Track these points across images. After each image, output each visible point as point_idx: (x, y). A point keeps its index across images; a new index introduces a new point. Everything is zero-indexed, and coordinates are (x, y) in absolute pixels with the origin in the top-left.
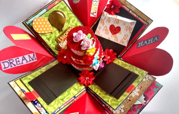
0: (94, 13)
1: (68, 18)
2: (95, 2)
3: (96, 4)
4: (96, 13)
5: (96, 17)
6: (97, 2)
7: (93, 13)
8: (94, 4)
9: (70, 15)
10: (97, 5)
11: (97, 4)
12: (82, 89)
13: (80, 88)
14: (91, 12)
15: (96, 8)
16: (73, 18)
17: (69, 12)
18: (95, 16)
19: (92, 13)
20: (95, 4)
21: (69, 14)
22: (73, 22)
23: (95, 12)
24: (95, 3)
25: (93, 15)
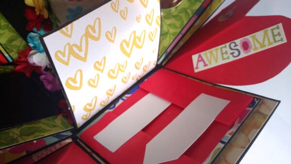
0: (204, 62)
1: (175, 14)
2: (230, 51)
3: (225, 56)
4: (205, 65)
5: (196, 71)
6: (232, 54)
7: (202, 60)
8: (224, 50)
9: (183, 15)
10: (223, 59)
11: (228, 58)
12: (11, 54)
13: (12, 51)
14: (202, 54)
15: (216, 61)
16: (178, 24)
17: (189, 11)
18: (197, 68)
19: (200, 56)
20: (226, 53)
21: (186, 12)
22: (170, 25)
23: (207, 63)
24: (228, 49)
25: (199, 61)
